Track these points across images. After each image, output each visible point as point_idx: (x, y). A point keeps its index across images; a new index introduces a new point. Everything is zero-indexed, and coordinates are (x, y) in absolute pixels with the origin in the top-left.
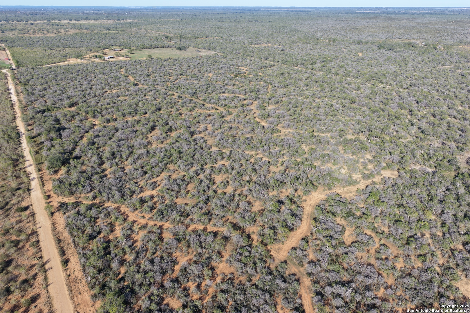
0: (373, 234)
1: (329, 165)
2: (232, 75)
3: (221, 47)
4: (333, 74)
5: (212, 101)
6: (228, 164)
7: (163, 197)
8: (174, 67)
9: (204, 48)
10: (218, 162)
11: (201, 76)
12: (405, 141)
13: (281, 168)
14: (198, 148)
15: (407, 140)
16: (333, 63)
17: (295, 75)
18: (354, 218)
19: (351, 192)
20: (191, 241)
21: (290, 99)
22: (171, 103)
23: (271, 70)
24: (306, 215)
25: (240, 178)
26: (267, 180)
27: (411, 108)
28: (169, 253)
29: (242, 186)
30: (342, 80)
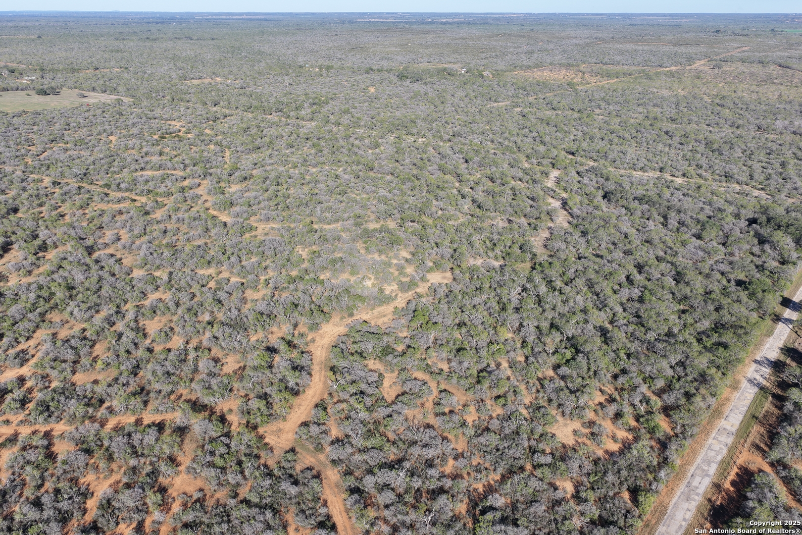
0: (426, 377)
1: (345, 276)
2: (156, 137)
3: (128, 86)
4: (333, 124)
5: (123, 186)
6: (167, 296)
7: (45, 377)
9: (94, 90)
10: (149, 296)
11: (95, 142)
12: (456, 223)
13: (264, 292)
14: (106, 275)
15: (460, 221)
16: (330, 105)
17: (269, 129)
18: (395, 357)
19: (385, 316)
20: (114, 449)
21: (266, 171)
22: (37, 196)
23: (226, 123)
24: (318, 365)
25: (194, 318)
26: (242, 316)
27: (459, 171)
28: (71, 480)
29: (199, 332)
30: (348, 133)
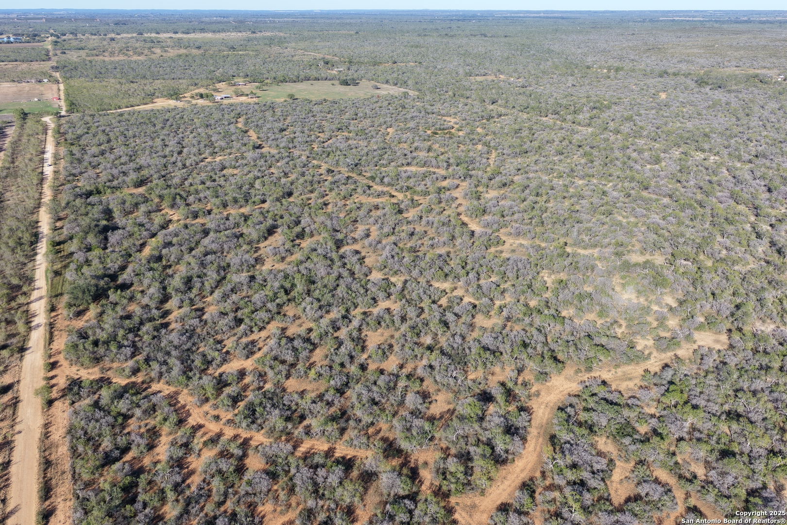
0: (672, 481)
1: (591, 316)
2: (429, 132)
3: (417, 80)
4: (611, 131)
5: (386, 180)
6: (396, 307)
7: (262, 376)
8: (329, 116)
9: (387, 82)
10: (379, 303)
11: (373, 133)
12: (744, 270)
13: (495, 321)
14: (345, 273)
15: (748, 267)
16: (612, 111)
17: (541, 132)
18: (634, 442)
19: (630, 379)
20: (297, 481)
21: (528, 178)
22: (311, 182)
23: (500, 122)
24: (537, 428)
25: (415, 339)
26: (466, 346)
27: (757, 202)
28: (250, 505)
29: (416, 356)
30: (626, 143)
